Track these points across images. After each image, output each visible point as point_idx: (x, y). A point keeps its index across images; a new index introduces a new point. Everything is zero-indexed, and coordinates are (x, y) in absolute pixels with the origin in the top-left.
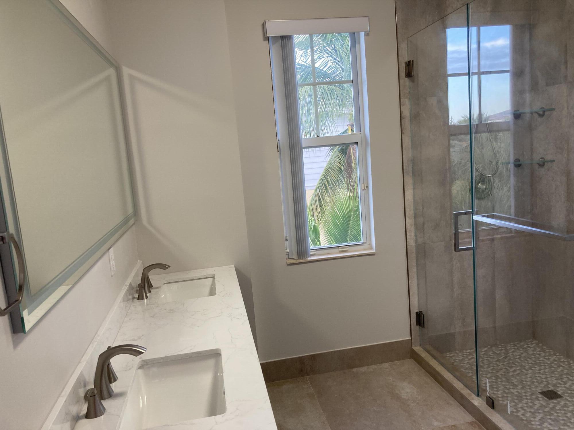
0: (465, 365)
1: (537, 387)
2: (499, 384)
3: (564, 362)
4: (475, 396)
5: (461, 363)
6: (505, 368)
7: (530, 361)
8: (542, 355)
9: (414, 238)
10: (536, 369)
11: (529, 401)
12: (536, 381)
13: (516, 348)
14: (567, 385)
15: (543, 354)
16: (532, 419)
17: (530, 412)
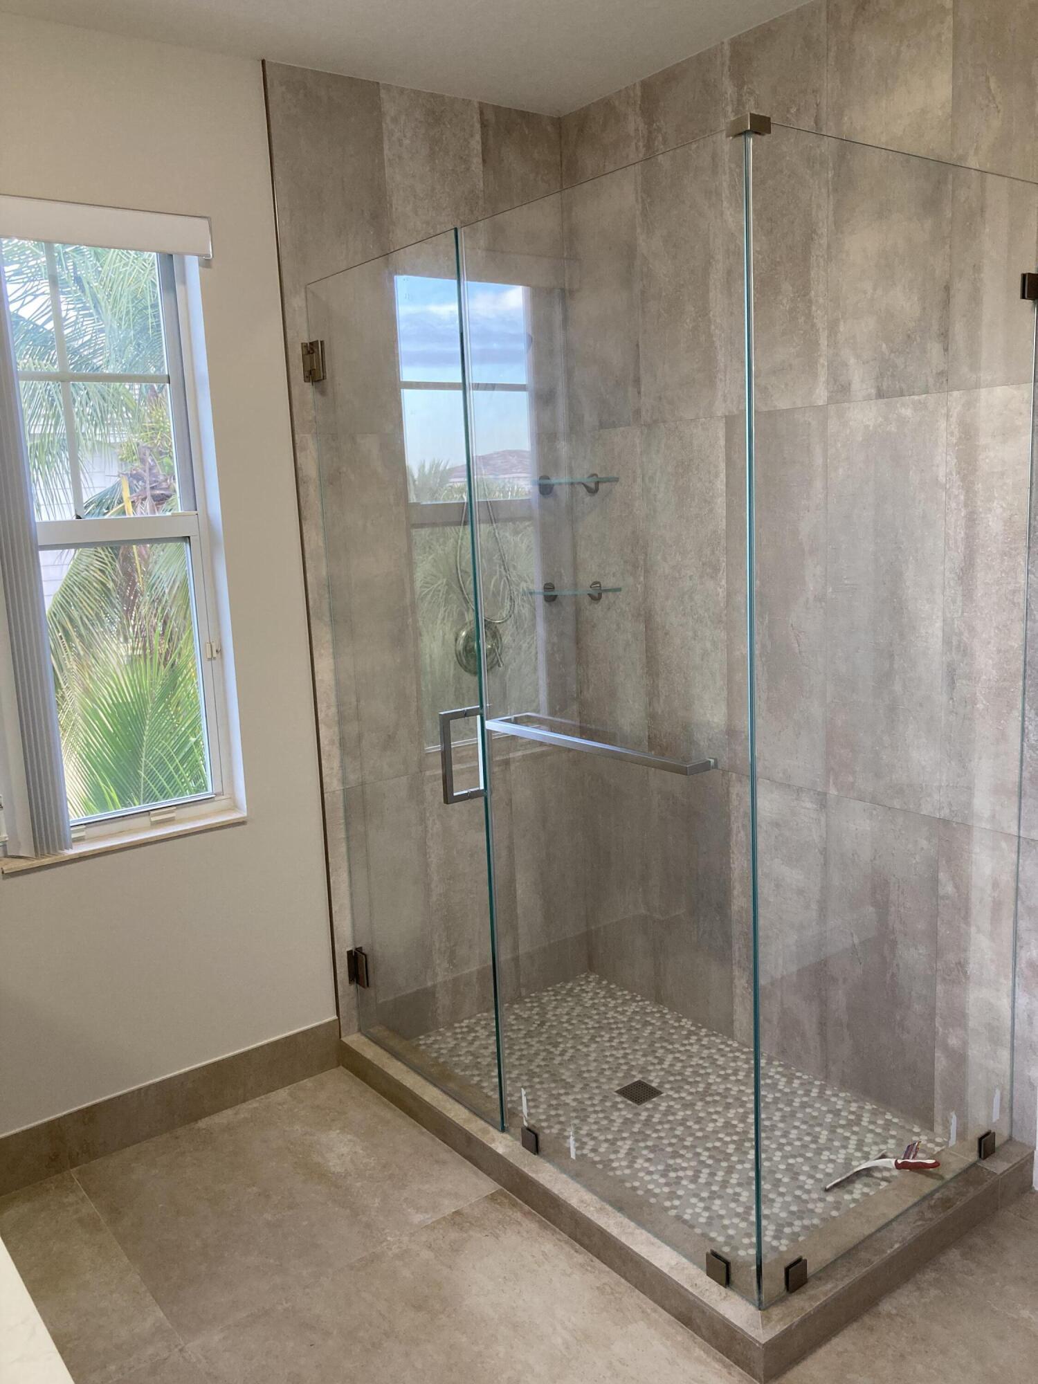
0: (462, 1058)
1: (610, 1079)
2: (539, 1090)
3: (652, 1012)
4: (496, 1131)
5: (453, 1056)
6: (545, 1050)
7: (591, 1024)
8: (610, 1005)
9: (340, 772)
10: (604, 1039)
11: (601, 1115)
12: (606, 1066)
13: (559, 997)
14: (665, 1066)
15: (612, 1003)
16: (612, 1157)
17: (606, 1140)
